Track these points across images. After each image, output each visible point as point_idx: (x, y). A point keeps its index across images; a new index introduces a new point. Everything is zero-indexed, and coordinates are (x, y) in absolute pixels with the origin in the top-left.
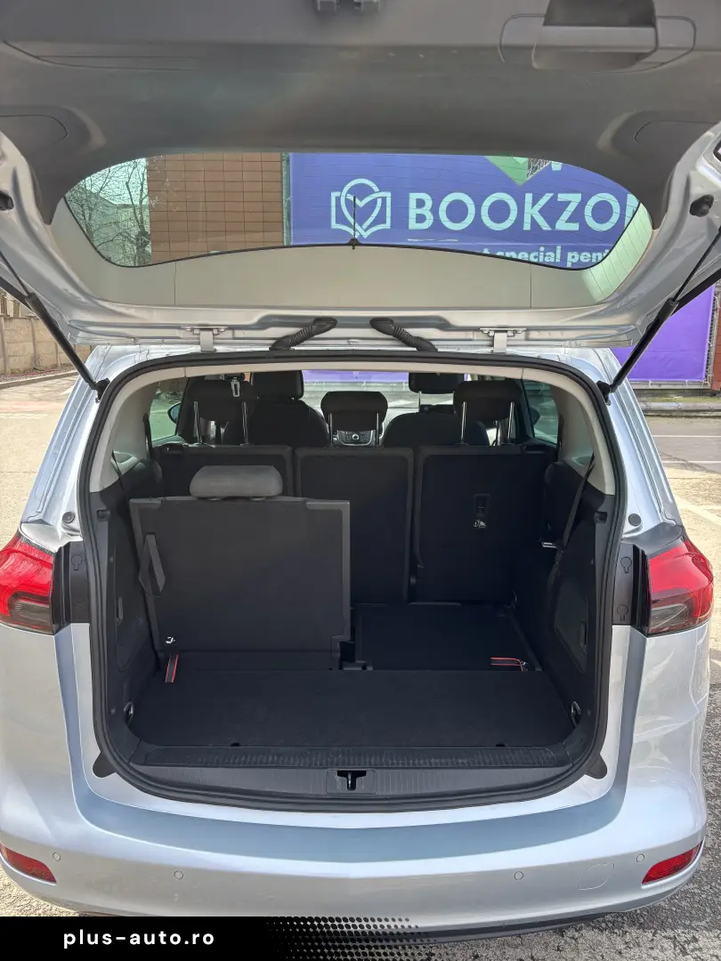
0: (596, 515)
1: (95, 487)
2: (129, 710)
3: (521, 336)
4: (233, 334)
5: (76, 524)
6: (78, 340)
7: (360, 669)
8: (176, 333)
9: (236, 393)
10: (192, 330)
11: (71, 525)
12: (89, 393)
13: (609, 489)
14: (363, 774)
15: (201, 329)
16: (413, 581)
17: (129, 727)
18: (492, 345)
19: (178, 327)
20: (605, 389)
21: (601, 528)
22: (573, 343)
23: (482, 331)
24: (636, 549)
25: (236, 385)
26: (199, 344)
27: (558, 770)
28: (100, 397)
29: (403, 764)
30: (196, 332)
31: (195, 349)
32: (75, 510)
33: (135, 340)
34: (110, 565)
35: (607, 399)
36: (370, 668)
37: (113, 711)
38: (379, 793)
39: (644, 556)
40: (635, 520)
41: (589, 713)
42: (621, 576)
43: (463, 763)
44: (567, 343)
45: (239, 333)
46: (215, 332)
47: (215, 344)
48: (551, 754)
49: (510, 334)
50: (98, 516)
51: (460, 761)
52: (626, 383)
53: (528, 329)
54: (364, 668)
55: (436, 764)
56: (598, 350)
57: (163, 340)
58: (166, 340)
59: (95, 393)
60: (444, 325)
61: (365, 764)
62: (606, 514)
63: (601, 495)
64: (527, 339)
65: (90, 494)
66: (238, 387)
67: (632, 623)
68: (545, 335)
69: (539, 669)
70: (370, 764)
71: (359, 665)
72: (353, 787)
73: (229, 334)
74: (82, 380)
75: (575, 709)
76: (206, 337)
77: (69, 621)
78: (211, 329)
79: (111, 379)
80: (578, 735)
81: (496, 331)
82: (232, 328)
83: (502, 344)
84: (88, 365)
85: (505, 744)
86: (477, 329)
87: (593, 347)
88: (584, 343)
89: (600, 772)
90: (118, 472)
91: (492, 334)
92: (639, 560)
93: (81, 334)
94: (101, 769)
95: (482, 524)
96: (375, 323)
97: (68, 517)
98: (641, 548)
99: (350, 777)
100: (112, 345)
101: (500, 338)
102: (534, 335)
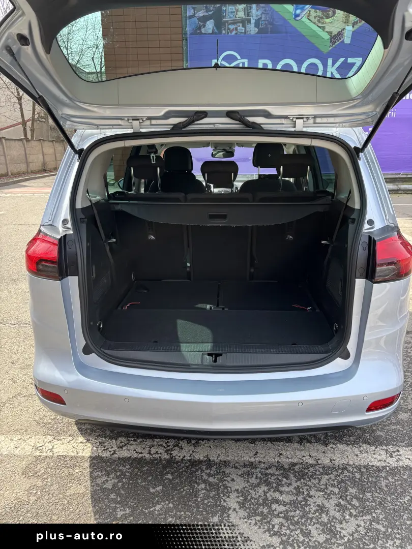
0: (350, 220)
1: (79, 205)
2: (100, 325)
3: (311, 121)
4: (151, 122)
5: (69, 225)
6: (67, 126)
7: (221, 309)
8: (120, 122)
9: (153, 161)
10: (128, 120)
11: (67, 225)
12: (74, 156)
13: (357, 206)
14: (221, 355)
15: (133, 120)
16: (252, 270)
17: (101, 333)
18: (295, 127)
19: (121, 119)
20: (358, 150)
21: (351, 227)
22: (341, 124)
23: (289, 118)
24: (370, 238)
25: (153, 157)
26: (132, 128)
28: (79, 157)
29: (242, 351)
30: (131, 121)
31: (130, 131)
32: (69, 218)
33: (97, 127)
34: (87, 247)
35: (358, 156)
36: (226, 309)
37: (92, 323)
38: (229, 364)
39: (374, 241)
40: (371, 222)
41: (342, 327)
42: (361, 253)
43: (273, 351)
44: (337, 125)
45: (154, 122)
46: (141, 121)
47: (141, 128)
48: (321, 348)
49: (305, 120)
50: (81, 222)
52: (370, 146)
53: (315, 117)
54: (223, 309)
55: (259, 351)
56: (354, 128)
57: (112, 126)
58: (114, 127)
59: (77, 156)
60: (268, 115)
61: (222, 350)
62: (355, 219)
63: (353, 210)
64: (315, 123)
65: (76, 209)
66: (155, 158)
67: (366, 278)
68: (325, 120)
69: (318, 310)
70: (225, 350)
71: (221, 308)
72: (216, 361)
73: (148, 122)
74: (70, 149)
75: (336, 327)
76: (136, 123)
77: (67, 276)
78: (138, 120)
79: (85, 148)
80: (336, 339)
81: (297, 118)
82: (150, 118)
83: (300, 126)
84: (73, 140)
85: (297, 344)
86: (286, 117)
87: (351, 127)
88: (347, 125)
89: (346, 356)
90: (91, 201)
91: (294, 120)
92: (372, 243)
93: (68, 122)
94: (87, 351)
95: (291, 237)
96: (229, 114)
97: (65, 221)
98: (373, 237)
99: (214, 356)
100: (86, 129)
101: (299, 123)
102: (318, 120)
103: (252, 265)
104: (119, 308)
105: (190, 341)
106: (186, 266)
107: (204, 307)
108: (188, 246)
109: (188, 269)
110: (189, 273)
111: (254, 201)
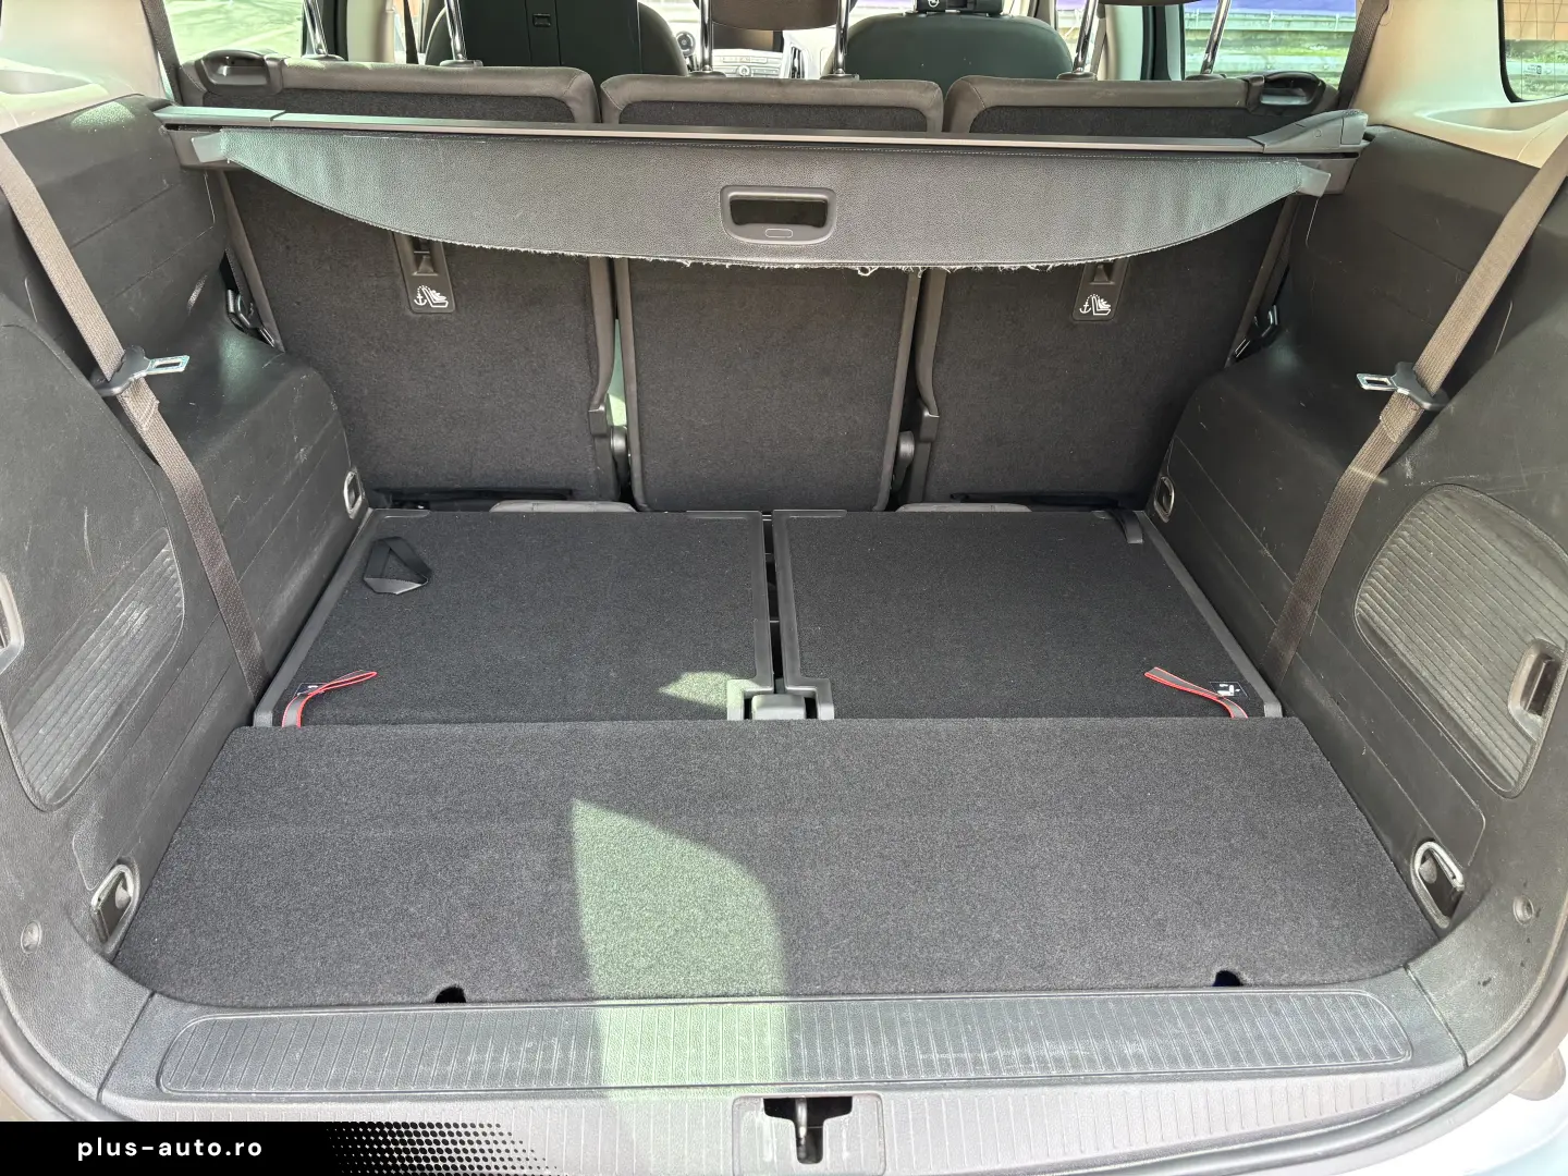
7: (799, 713)
14: (842, 1106)
16: (907, 448)
17: (114, 960)
27: (1424, 1077)
29: (960, 1064)
36: (826, 712)
37: (31, 938)
38: (896, 1170)
41: (1522, 912)
43: (1138, 1058)
51: (1129, 1050)
54: (811, 708)
55: (1058, 1061)
61: (845, 1066)
69: (1272, 710)
70: (862, 1071)
71: (795, 698)
72: (815, 1150)
75: (1433, 864)
85: (1245, 977)
89: (1545, 1084)
95: (1103, 306)
99: (802, 1119)
103: (911, 422)
104: (263, 718)
105: (651, 983)
106: (611, 430)
107: (712, 699)
108: (616, 314)
109: (618, 443)
110: (621, 464)
111: (947, 128)
